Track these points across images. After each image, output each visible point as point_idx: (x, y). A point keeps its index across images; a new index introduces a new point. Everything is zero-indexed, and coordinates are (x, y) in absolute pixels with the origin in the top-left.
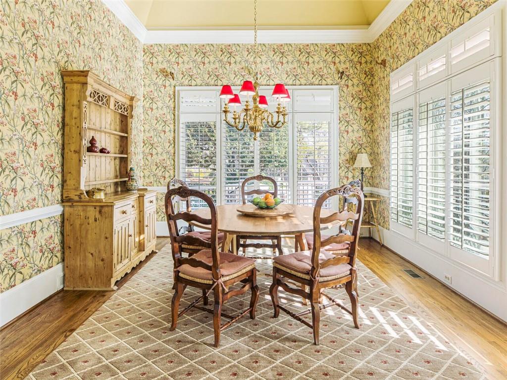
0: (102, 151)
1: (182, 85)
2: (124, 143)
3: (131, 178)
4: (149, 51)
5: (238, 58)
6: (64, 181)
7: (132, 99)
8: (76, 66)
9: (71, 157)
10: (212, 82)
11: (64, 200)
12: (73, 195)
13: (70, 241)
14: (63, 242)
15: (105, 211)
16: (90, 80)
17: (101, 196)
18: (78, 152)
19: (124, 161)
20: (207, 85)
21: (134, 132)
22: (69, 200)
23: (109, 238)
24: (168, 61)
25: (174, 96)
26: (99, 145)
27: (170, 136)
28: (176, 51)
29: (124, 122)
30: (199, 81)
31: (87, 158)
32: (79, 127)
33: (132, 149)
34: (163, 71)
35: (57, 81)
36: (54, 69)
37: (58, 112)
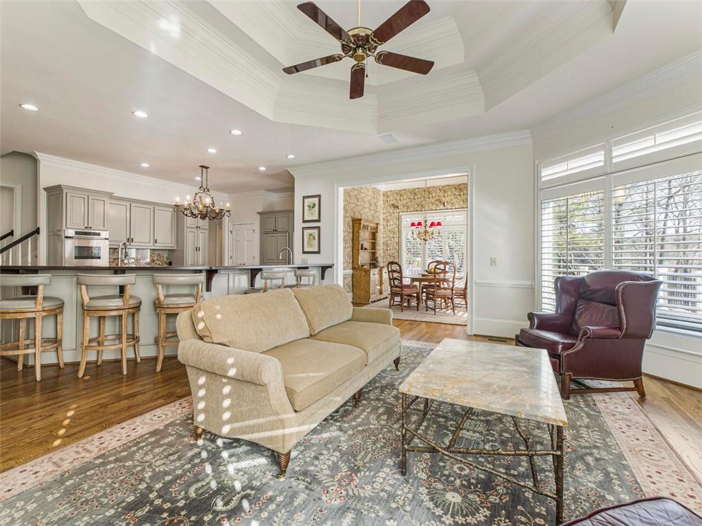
0: (365, 249)
1: (403, 212)
2: (374, 245)
3: (377, 261)
4: (386, 195)
5: (434, 195)
6: (353, 262)
7: (377, 224)
8: (357, 216)
9: (355, 252)
10: (419, 209)
11: (353, 268)
12: (356, 266)
13: (355, 284)
14: (353, 285)
15: (367, 272)
16: (362, 222)
17: (365, 267)
18: (358, 250)
19: (374, 254)
20: (417, 211)
21: (378, 239)
22: (355, 268)
23: (369, 283)
24: (396, 199)
25: (399, 218)
26: (364, 247)
27: (396, 240)
28: (400, 193)
29: (374, 235)
30: (412, 209)
31: (361, 252)
32: (358, 240)
33: (377, 248)
34: (393, 205)
35: (351, 224)
36: (350, 219)
37: (351, 235)
